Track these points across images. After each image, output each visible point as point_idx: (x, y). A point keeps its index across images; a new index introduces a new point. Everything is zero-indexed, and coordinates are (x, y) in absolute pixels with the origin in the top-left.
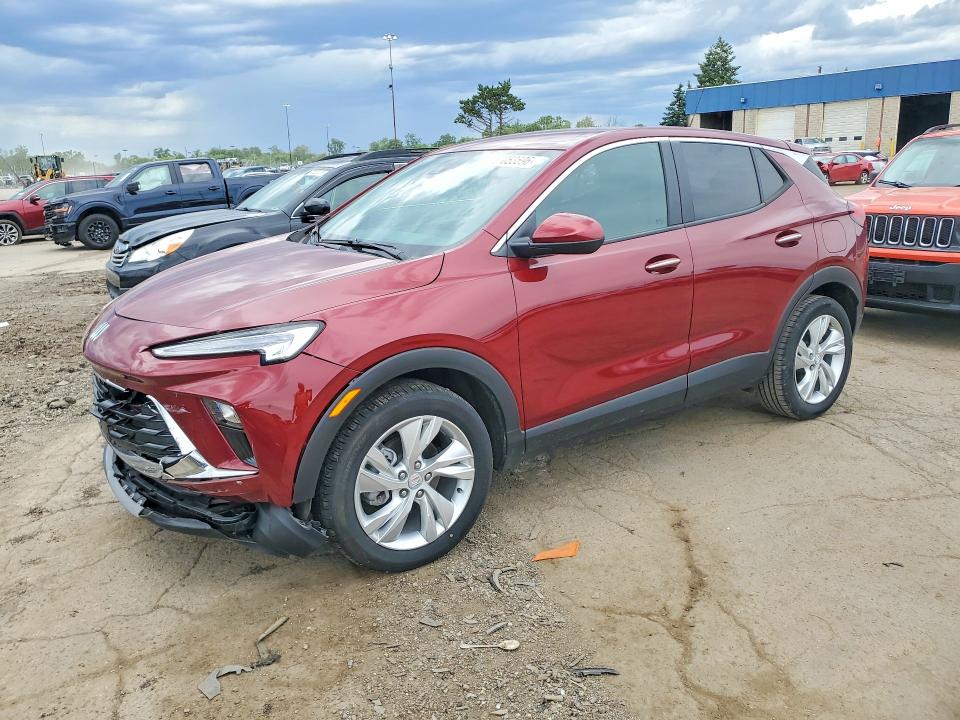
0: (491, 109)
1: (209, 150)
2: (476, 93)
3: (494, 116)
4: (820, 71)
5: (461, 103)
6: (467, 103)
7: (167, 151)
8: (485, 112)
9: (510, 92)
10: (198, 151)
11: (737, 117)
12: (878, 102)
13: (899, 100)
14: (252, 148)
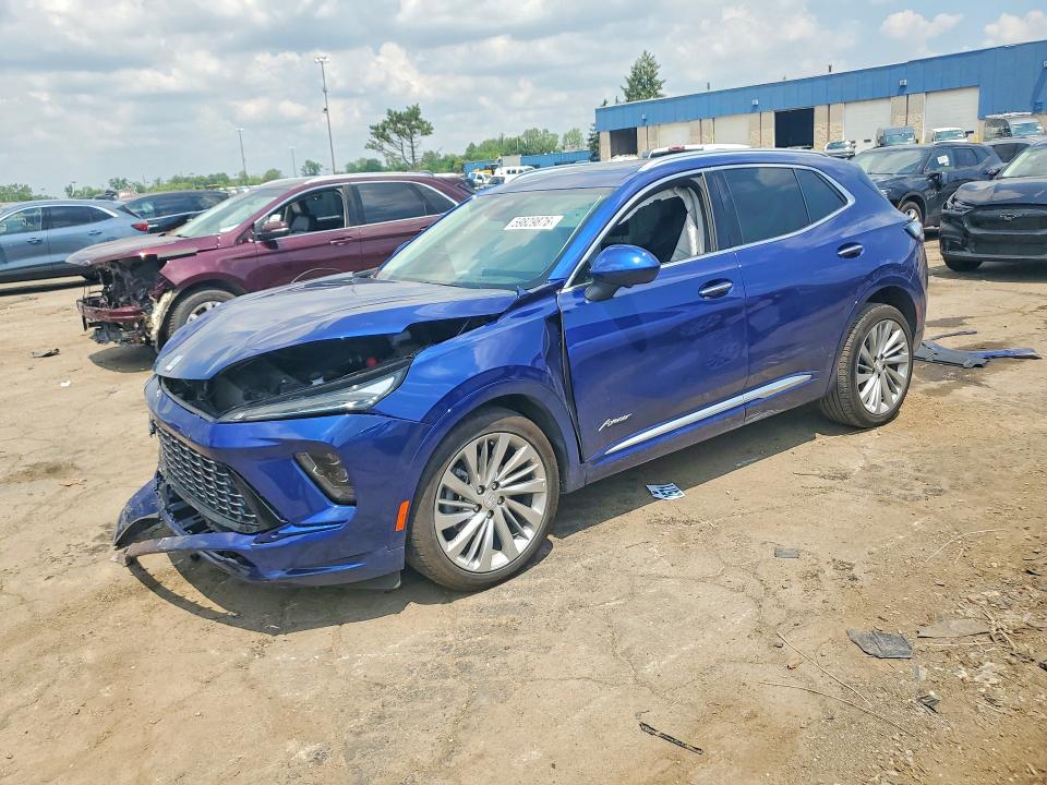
0: (400, 133)
1: (171, 177)
2: (386, 117)
3: (404, 140)
4: (709, 87)
5: (372, 128)
6: (377, 128)
7: (124, 181)
8: (394, 137)
9: (420, 117)
10: (159, 180)
11: (641, 132)
12: (756, 116)
13: (773, 115)
14: (218, 175)
